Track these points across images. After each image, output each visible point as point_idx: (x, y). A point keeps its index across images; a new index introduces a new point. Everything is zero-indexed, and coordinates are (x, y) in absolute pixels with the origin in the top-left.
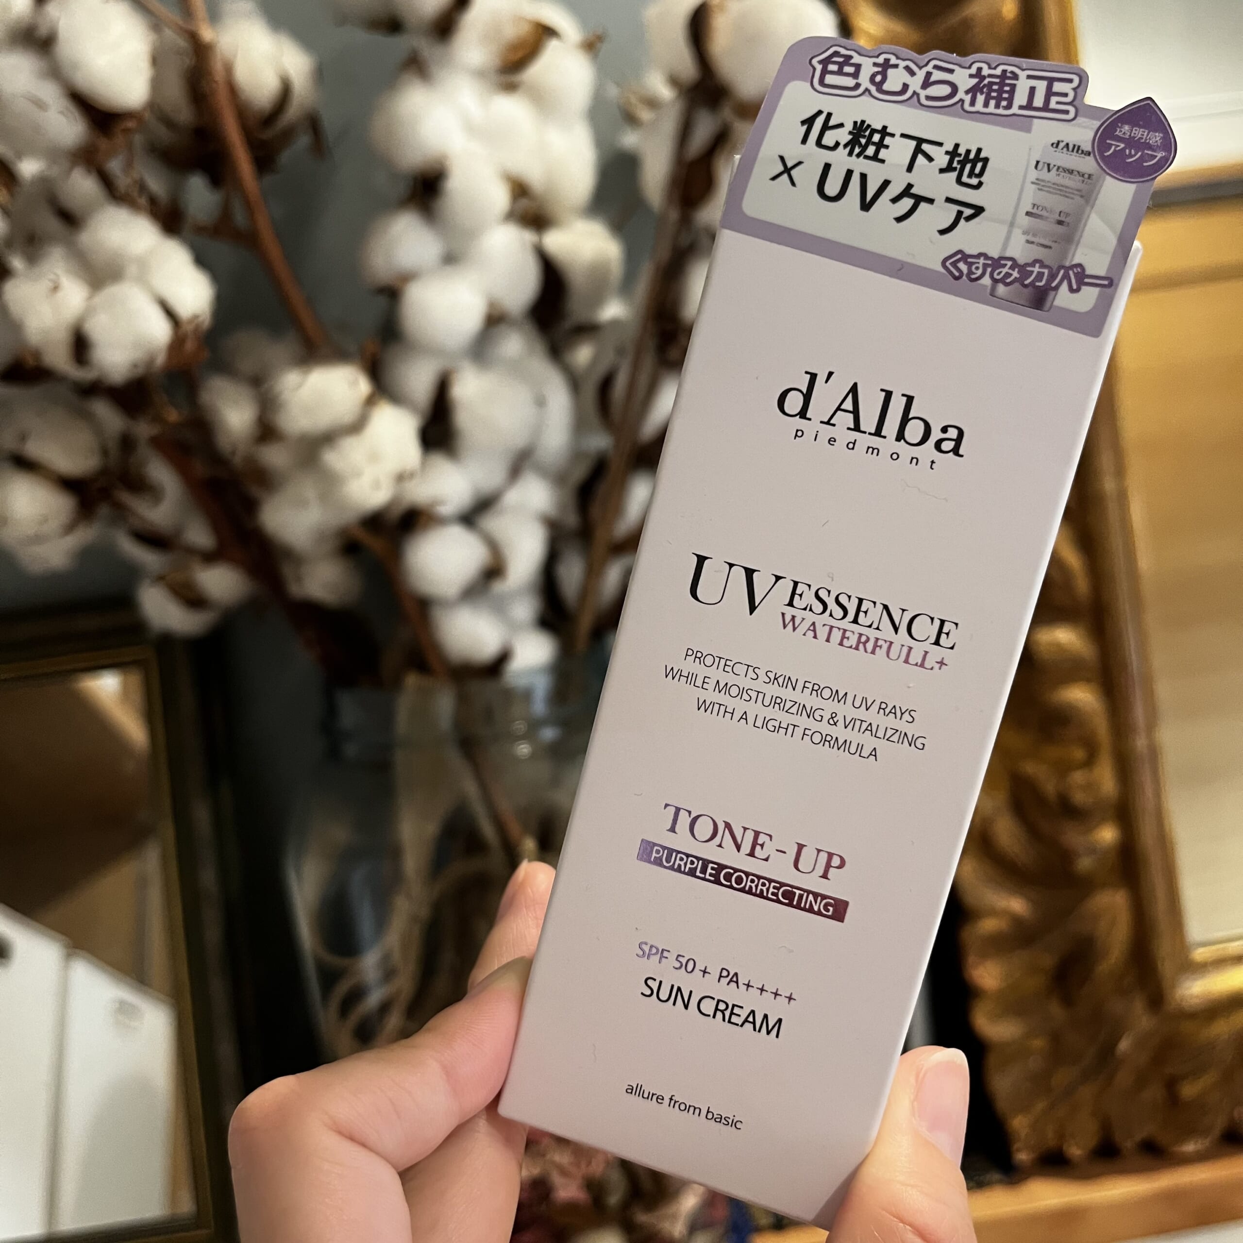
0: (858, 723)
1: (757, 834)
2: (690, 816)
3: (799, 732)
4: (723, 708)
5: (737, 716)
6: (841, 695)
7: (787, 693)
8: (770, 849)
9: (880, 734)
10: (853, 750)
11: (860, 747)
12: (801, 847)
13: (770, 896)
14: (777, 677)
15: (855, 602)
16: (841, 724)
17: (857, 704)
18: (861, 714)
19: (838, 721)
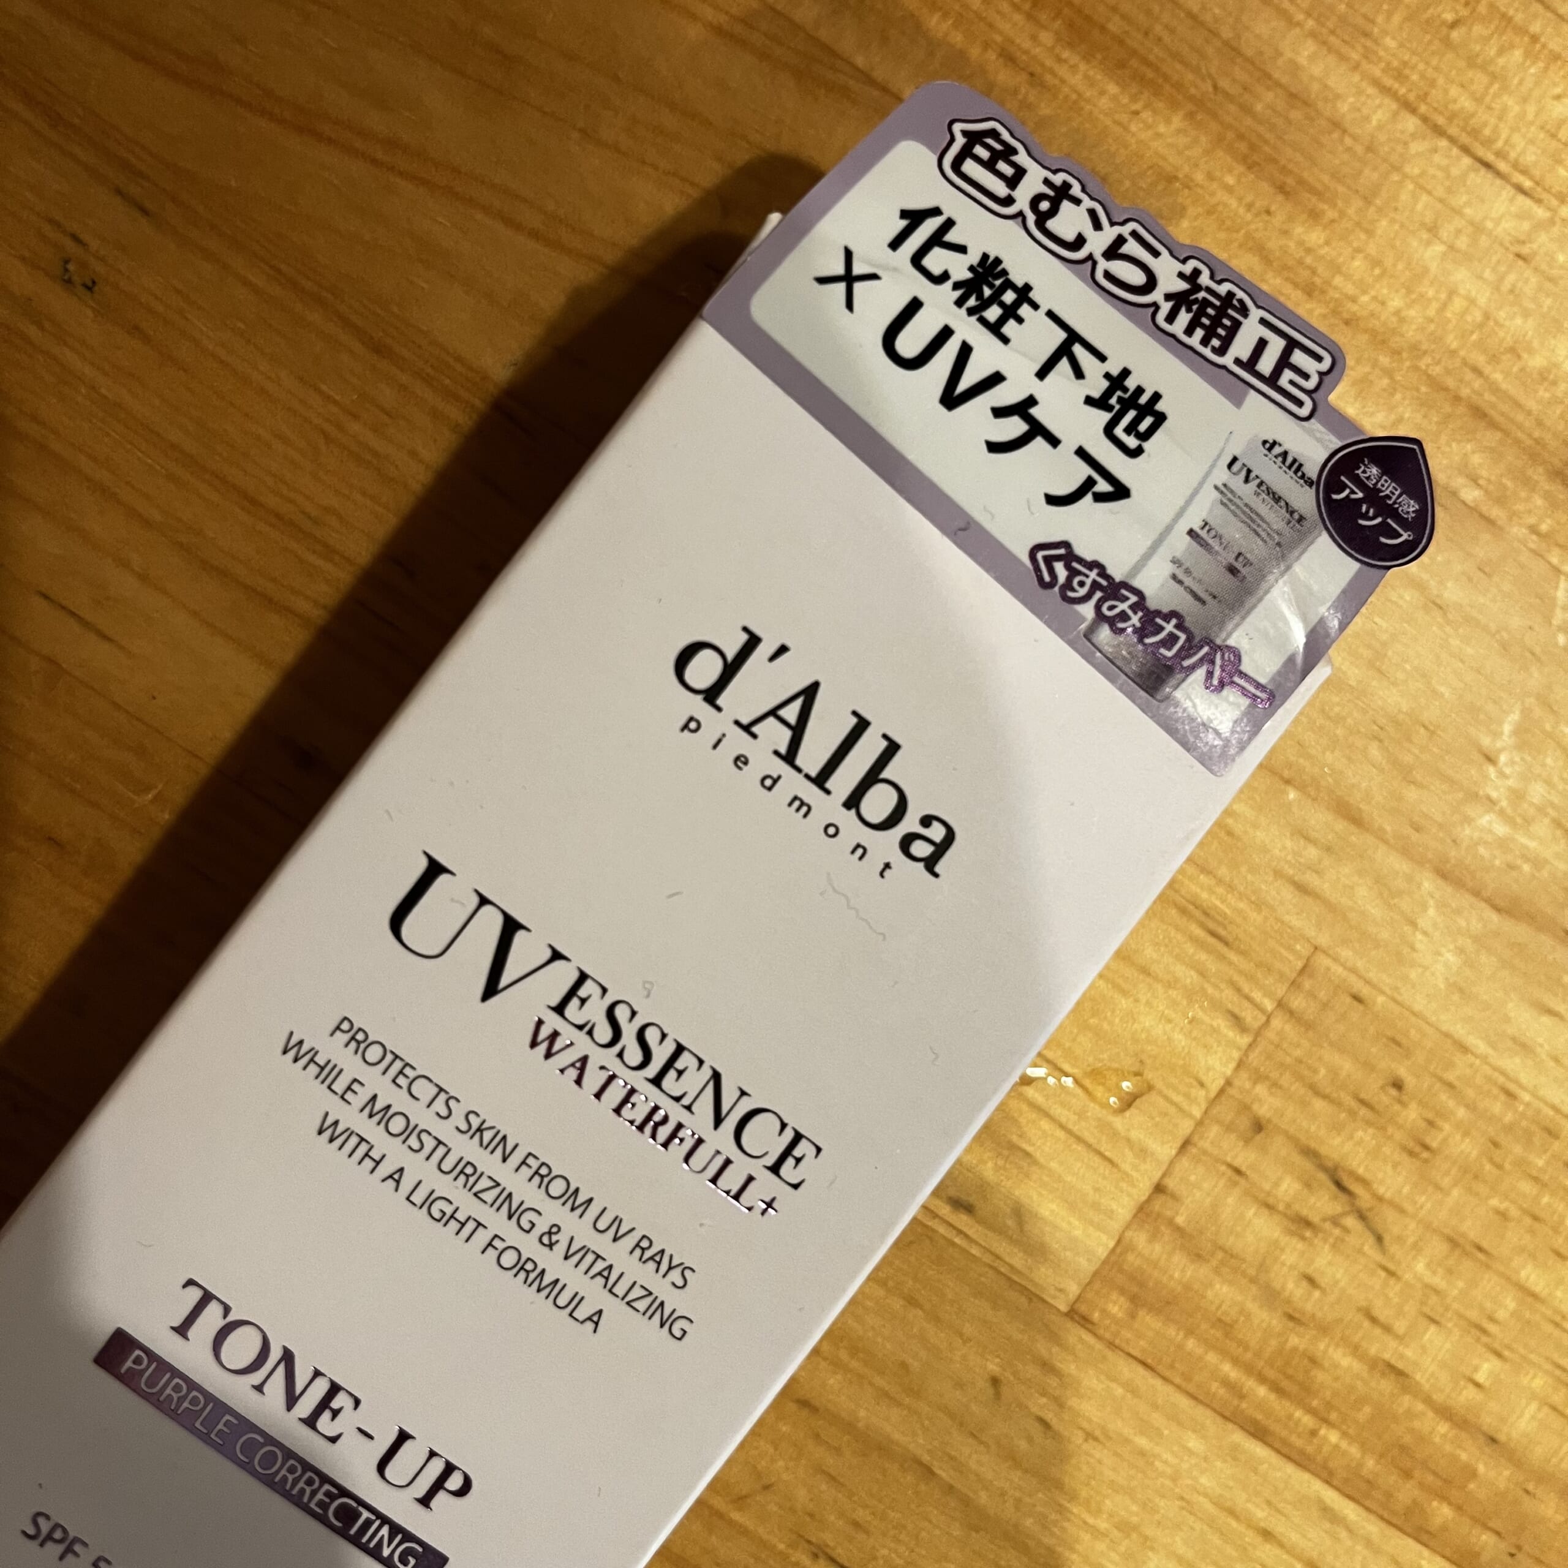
0: (590, 1257)
1: (335, 1389)
2: (225, 1317)
3: (482, 1237)
4: (364, 1147)
5: (385, 1169)
6: (581, 1199)
7: (489, 1163)
8: (346, 1423)
9: (620, 1290)
10: (561, 1302)
11: (577, 1300)
12: (403, 1437)
13: (312, 1505)
14: (484, 1126)
15: (669, 1048)
16: (560, 1249)
17: (601, 1225)
18: (602, 1244)
19: (557, 1241)
